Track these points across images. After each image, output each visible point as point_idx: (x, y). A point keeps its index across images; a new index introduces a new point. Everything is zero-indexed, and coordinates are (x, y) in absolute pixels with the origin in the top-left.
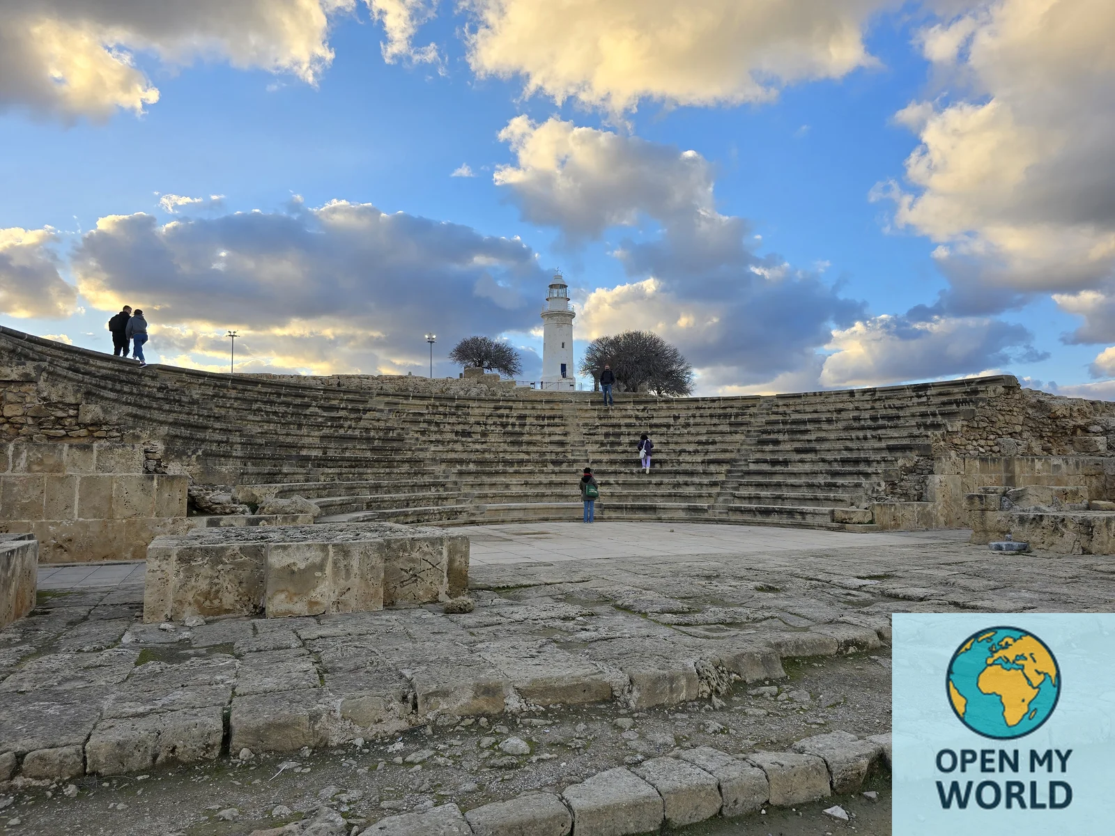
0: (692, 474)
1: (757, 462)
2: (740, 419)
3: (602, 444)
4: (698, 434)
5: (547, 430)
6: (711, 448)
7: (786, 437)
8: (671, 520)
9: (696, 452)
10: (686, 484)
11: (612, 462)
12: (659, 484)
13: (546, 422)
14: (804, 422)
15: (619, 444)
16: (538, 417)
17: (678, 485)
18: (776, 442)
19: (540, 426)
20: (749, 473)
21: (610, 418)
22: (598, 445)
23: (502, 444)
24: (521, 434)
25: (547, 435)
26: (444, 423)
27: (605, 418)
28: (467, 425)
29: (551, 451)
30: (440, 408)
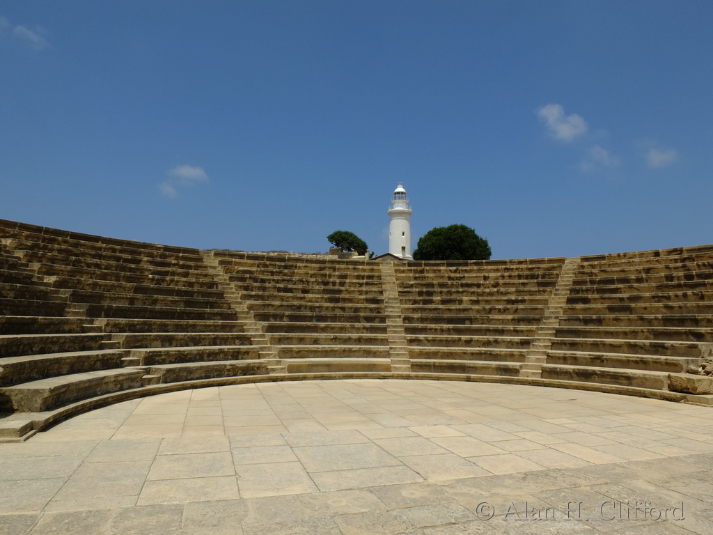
0: (502, 332)
1: (570, 321)
2: (547, 280)
3: (415, 302)
5: (364, 288)
6: (521, 306)
7: (596, 296)
9: (505, 311)
11: (422, 320)
13: (365, 281)
14: (613, 281)
15: (431, 302)
16: (358, 277)
17: (488, 343)
18: (586, 301)
19: (359, 284)
20: (561, 332)
21: (425, 277)
22: (411, 303)
23: (320, 299)
24: (340, 292)
25: (364, 293)
26: (269, 280)
27: (420, 277)
28: (290, 282)
29: (366, 308)
30: (270, 266)
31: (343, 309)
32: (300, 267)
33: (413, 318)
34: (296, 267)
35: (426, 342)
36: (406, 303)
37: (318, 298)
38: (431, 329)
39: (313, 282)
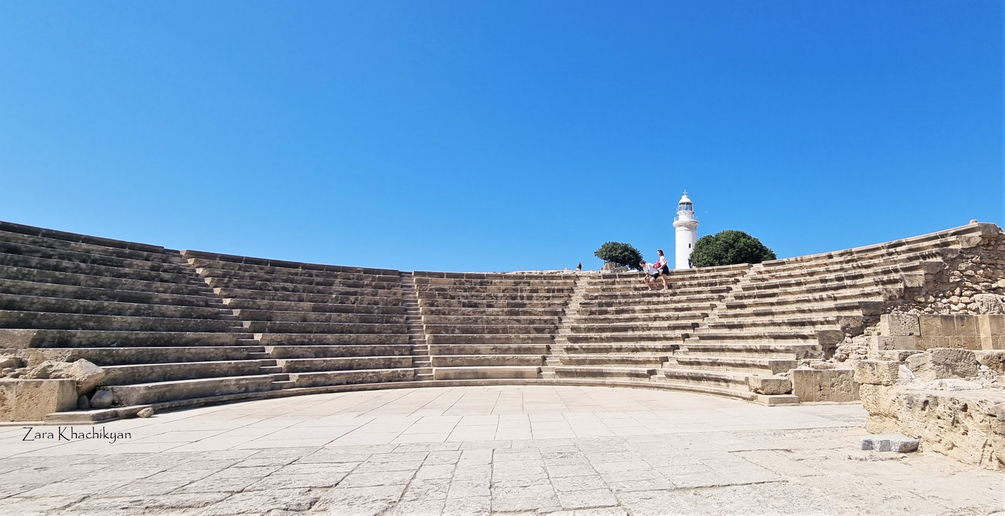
0: (654, 339)
1: (715, 327)
3: (592, 313)
4: (680, 302)
5: (549, 301)
6: (682, 314)
7: (750, 302)
8: (614, 385)
9: (668, 318)
10: (643, 349)
11: (590, 330)
12: (619, 350)
13: (554, 294)
14: (776, 286)
15: (606, 312)
16: (548, 291)
17: (635, 350)
18: (743, 306)
19: (546, 297)
20: (702, 338)
21: (612, 289)
22: (588, 313)
23: (501, 313)
24: (524, 305)
25: (547, 306)
26: (458, 296)
27: (607, 289)
28: (479, 298)
29: (540, 320)
30: (466, 283)
31: (519, 321)
32: (495, 283)
33: (580, 328)
34: (491, 283)
35: (581, 350)
36: (583, 315)
37: (498, 312)
38: (591, 338)
39: (501, 297)
